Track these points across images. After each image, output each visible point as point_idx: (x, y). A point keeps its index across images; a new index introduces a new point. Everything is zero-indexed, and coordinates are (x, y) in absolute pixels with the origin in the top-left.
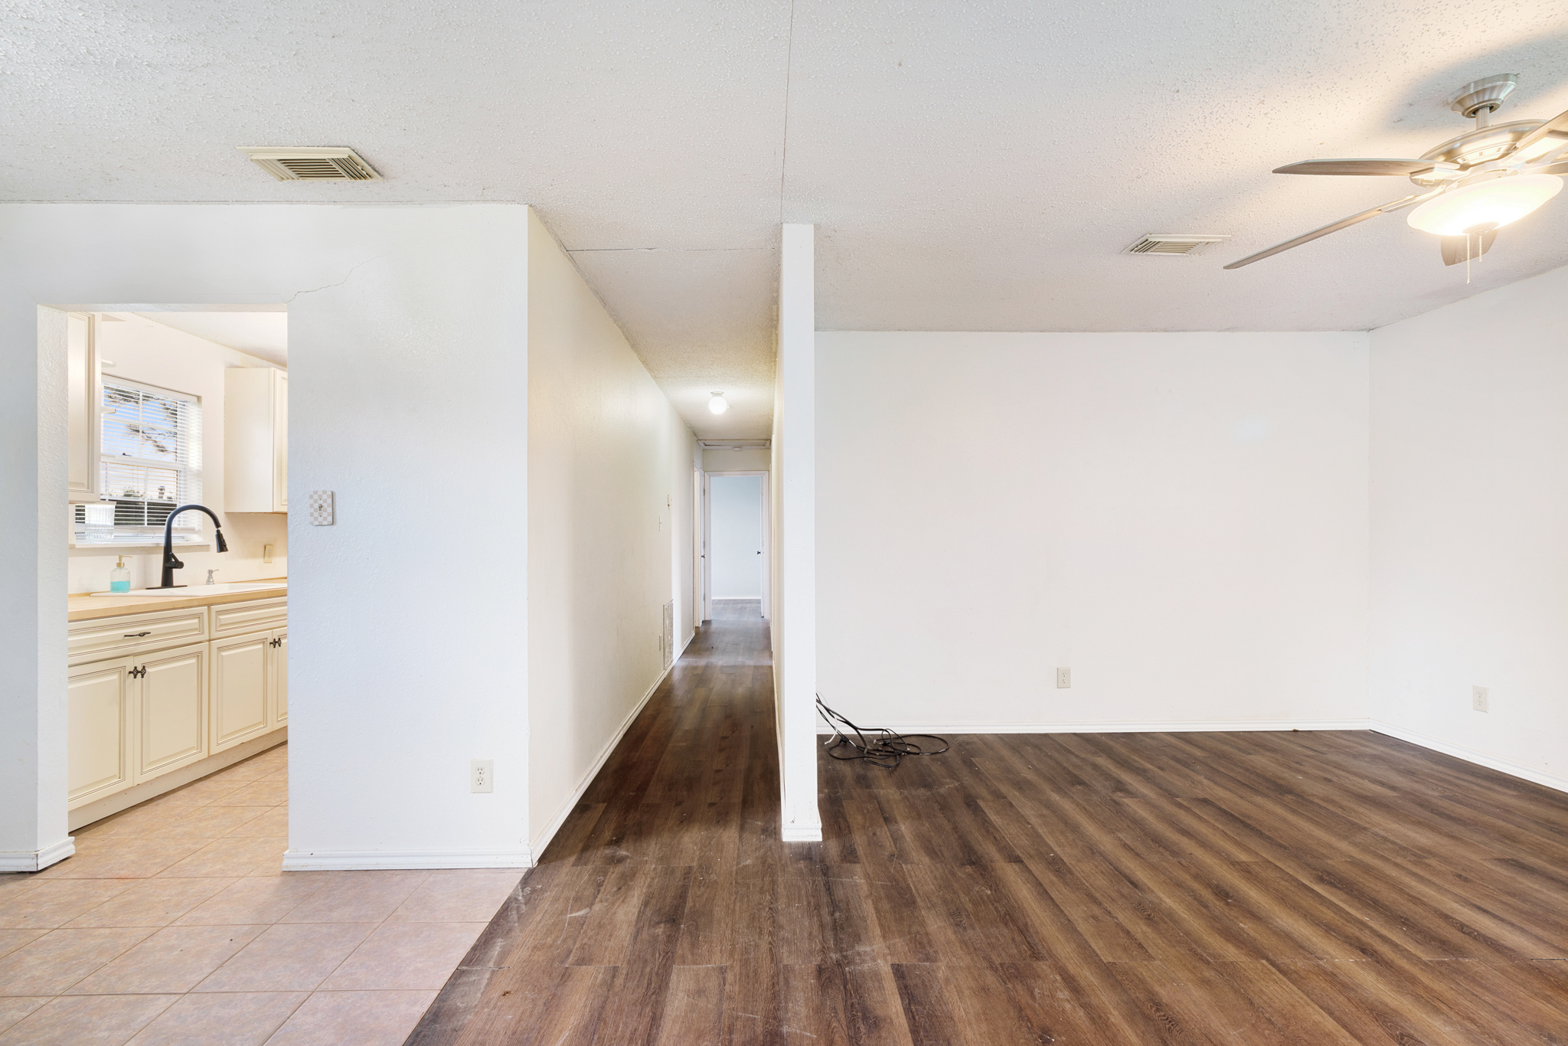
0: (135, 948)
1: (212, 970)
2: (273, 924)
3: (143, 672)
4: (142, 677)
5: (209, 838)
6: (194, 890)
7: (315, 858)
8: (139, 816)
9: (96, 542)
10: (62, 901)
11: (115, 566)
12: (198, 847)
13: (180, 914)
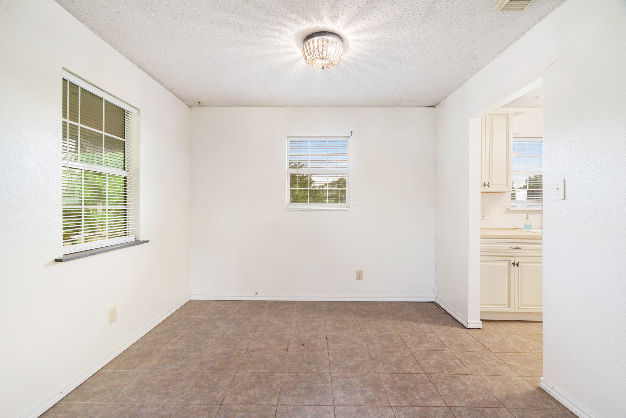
0: (457, 375)
1: (464, 406)
2: (505, 408)
3: (518, 265)
4: (518, 266)
5: (528, 350)
6: (498, 368)
7: (553, 390)
8: (515, 326)
9: (519, 208)
10: (462, 343)
11: (526, 218)
12: (520, 351)
13: (483, 374)
